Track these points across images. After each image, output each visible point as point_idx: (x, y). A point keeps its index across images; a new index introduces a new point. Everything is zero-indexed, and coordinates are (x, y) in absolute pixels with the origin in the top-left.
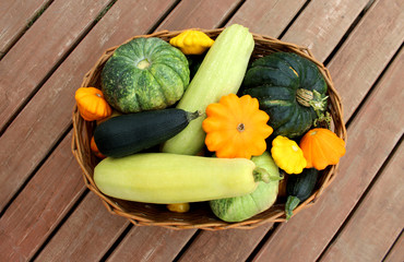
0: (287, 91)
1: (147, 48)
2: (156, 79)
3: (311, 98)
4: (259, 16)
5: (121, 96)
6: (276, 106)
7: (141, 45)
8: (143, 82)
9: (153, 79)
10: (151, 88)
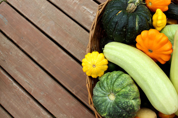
0: (131, 17)
1: (102, 95)
2: (124, 88)
3: (133, 4)
4: (66, 35)
5: (133, 109)
6: (139, 24)
7: (100, 99)
8: (126, 96)
9: (124, 90)
10: (129, 91)
